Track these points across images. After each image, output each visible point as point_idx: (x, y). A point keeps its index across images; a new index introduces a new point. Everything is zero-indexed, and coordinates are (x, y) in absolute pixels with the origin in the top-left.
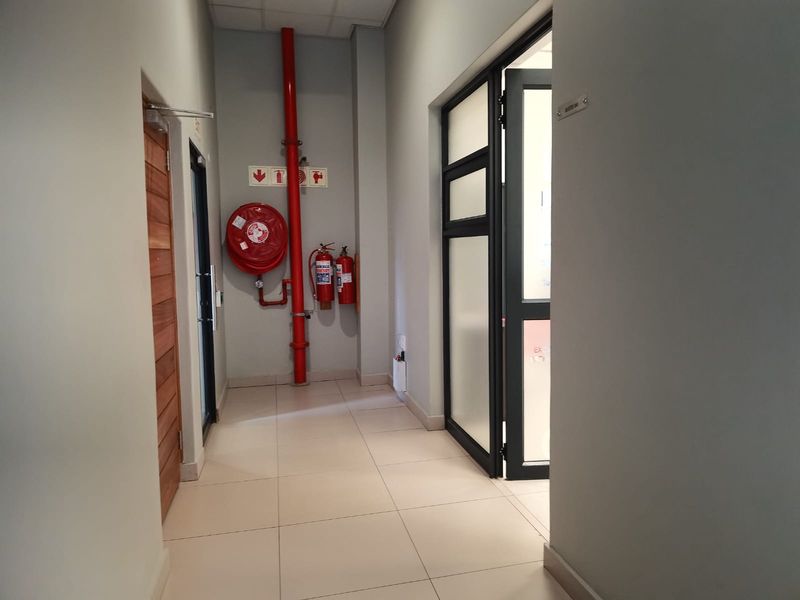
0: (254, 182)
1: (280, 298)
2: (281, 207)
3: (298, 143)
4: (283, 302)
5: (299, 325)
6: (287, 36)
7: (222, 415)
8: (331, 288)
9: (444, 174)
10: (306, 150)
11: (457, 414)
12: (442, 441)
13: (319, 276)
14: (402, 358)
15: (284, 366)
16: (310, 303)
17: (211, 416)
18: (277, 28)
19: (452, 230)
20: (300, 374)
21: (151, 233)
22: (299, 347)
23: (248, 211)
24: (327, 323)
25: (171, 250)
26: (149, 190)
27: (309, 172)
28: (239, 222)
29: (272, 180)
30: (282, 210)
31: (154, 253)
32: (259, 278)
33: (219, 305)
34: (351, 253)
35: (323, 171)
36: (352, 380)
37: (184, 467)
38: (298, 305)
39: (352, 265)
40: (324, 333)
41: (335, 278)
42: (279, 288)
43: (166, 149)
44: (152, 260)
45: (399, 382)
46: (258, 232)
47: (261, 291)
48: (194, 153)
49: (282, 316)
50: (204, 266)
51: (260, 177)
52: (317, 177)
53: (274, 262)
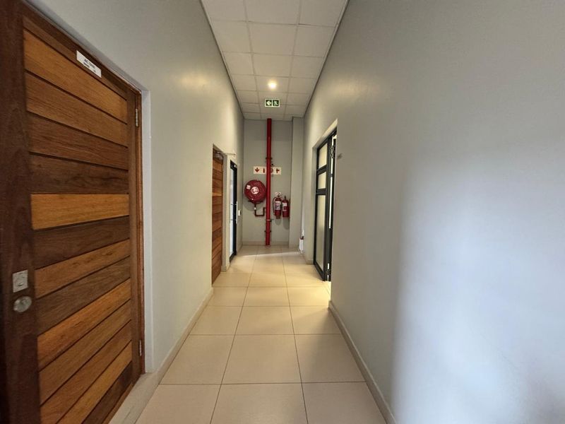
0: (255, 172)
1: (262, 214)
2: (264, 181)
3: (271, 159)
4: (263, 215)
5: (268, 224)
6: (269, 122)
7: (238, 253)
8: (280, 211)
9: (317, 172)
10: (274, 161)
11: (317, 259)
12: (311, 268)
13: (276, 206)
14: (302, 238)
15: (262, 239)
16: (272, 216)
17: (235, 253)
18: (266, 118)
19: (319, 192)
20: (268, 242)
21: (214, 191)
22: (268, 232)
23: (252, 183)
24: (278, 224)
25: (222, 197)
26: (213, 178)
27: (274, 169)
28: (249, 187)
29: (261, 172)
30: (264, 183)
31: (214, 198)
32: (255, 206)
33: (239, 215)
34: (287, 199)
35: (280, 168)
36: (285, 246)
37: (222, 268)
38: (268, 217)
39: (288, 203)
40: (277, 227)
41: (281, 206)
42: (262, 210)
43: (222, 164)
44: (213, 200)
45: (301, 248)
46: (255, 190)
47: (255, 211)
48: (232, 164)
49: (263, 220)
50: (235, 202)
51: (257, 170)
52: (277, 170)
53: (261, 201)
